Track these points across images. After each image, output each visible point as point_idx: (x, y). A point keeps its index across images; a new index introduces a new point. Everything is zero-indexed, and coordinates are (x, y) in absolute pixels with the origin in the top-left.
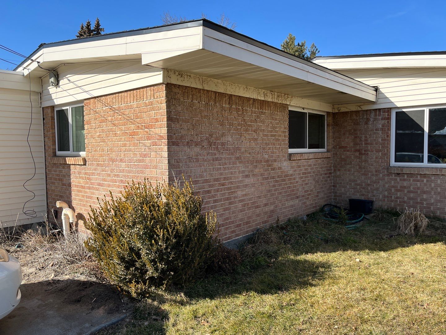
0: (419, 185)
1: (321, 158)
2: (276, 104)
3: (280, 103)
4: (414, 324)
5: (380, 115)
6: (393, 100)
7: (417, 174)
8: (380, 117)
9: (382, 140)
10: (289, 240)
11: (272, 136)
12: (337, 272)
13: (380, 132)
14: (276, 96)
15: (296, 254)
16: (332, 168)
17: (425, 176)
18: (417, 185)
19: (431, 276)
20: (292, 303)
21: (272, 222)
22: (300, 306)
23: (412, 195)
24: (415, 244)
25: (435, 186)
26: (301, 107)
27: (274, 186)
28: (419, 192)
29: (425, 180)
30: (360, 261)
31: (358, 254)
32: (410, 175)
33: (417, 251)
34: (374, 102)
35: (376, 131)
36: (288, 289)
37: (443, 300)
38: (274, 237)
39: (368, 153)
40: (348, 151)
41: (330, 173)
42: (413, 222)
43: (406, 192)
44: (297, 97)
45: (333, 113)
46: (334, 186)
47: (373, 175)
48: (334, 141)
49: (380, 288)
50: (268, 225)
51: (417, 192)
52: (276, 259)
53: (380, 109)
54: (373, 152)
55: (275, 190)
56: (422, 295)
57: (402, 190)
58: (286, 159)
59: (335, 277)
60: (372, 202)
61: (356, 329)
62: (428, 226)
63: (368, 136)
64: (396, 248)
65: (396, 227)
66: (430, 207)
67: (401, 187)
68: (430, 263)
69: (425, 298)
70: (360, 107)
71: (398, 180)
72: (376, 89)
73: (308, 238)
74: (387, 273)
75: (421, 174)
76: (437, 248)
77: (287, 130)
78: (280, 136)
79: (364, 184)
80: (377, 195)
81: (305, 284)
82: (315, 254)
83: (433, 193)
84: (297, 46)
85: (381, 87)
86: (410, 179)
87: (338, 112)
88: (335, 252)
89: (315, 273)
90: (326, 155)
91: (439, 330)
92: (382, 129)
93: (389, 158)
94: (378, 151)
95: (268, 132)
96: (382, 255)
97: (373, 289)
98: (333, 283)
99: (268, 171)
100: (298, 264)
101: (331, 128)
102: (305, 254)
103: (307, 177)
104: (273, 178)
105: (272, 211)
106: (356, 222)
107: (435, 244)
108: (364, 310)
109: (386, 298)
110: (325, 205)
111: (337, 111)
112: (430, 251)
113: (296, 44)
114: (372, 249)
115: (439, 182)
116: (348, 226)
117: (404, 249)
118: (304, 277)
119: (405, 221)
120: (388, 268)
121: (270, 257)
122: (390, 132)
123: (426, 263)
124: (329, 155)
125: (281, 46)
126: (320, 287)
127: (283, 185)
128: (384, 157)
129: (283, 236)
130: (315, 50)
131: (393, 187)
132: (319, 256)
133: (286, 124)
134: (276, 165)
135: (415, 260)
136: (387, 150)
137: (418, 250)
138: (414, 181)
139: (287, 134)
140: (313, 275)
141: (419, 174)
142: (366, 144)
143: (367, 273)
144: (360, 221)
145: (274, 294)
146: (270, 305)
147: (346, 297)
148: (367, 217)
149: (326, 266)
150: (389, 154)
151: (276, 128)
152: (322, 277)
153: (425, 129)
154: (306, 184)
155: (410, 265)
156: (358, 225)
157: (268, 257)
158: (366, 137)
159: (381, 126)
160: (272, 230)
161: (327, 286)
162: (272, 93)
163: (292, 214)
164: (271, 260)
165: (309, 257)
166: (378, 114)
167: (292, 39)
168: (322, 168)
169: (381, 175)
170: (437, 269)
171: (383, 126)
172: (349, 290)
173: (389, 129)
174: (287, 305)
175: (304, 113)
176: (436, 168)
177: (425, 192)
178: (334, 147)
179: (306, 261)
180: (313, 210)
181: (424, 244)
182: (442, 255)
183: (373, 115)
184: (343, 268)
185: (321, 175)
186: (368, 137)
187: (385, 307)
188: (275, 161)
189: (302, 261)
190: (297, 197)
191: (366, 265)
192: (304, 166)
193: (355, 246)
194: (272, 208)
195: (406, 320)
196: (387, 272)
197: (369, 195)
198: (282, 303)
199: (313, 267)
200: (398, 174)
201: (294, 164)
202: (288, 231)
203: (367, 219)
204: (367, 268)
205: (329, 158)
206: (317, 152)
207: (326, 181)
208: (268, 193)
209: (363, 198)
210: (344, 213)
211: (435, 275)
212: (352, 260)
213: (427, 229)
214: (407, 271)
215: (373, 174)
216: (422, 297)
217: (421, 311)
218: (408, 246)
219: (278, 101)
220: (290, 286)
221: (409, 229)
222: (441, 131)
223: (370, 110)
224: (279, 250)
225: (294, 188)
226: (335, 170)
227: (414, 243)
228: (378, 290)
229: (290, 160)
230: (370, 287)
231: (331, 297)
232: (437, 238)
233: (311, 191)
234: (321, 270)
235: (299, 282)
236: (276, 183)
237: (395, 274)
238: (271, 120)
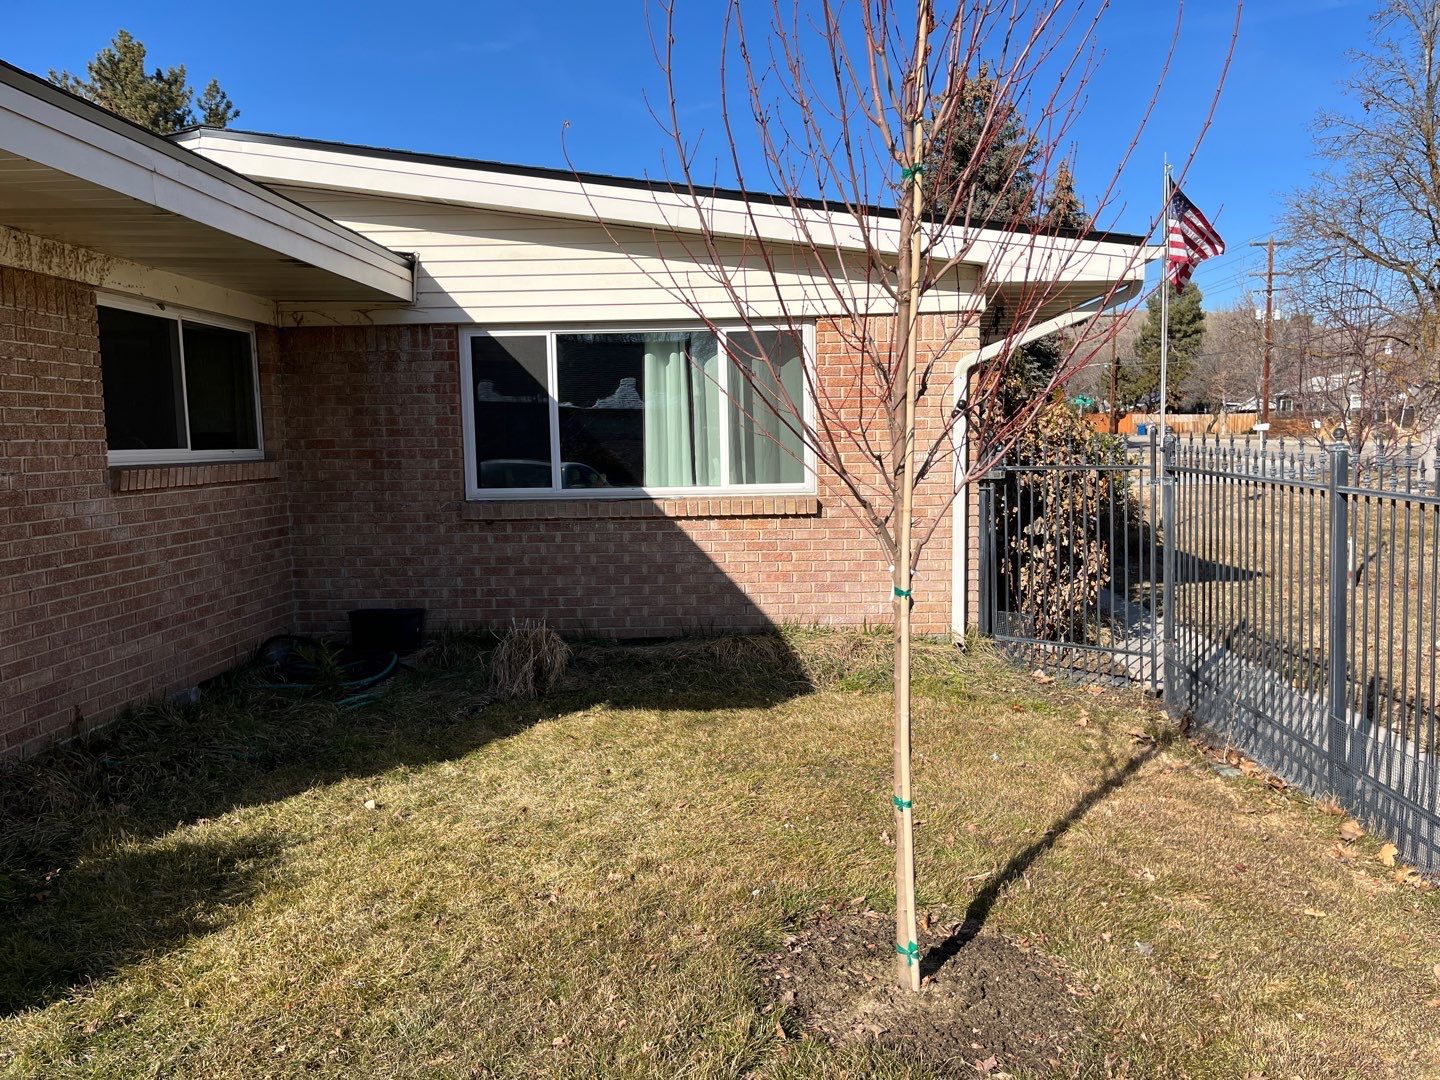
0: (543, 551)
1: (242, 482)
2: (37, 279)
3: (58, 279)
4: (520, 959)
5: (426, 344)
6: (460, 300)
7: (537, 519)
8: (430, 351)
9: (439, 421)
10: (125, 787)
11: (27, 400)
12: (299, 859)
13: (432, 397)
14: (35, 250)
15: (149, 834)
16: (288, 514)
17: (556, 524)
18: (538, 550)
19: (572, 805)
20: (121, 1016)
21: (53, 732)
22: (154, 1018)
23: (528, 581)
24: (537, 721)
25: (582, 552)
26: (150, 300)
27: (52, 593)
28: (545, 570)
29: (558, 536)
30: (378, 806)
31: (373, 786)
32: (521, 524)
33: (541, 739)
34: (406, 301)
35: (419, 392)
36: (108, 969)
37: (598, 867)
38: (56, 786)
39: (399, 463)
40: (337, 455)
41: (282, 532)
42: (532, 659)
43: (512, 573)
44: (131, 259)
45: (276, 328)
46: (296, 573)
47: (418, 529)
48: (288, 424)
49: (432, 875)
50: (32, 747)
51: (539, 572)
52: (65, 867)
53: (425, 327)
54: (413, 457)
55: (60, 608)
56: (546, 866)
57: (501, 569)
58: (97, 488)
59: (292, 880)
60: (419, 615)
61: (346, 1033)
62: (570, 664)
63: (397, 410)
64: (486, 742)
65: (487, 680)
66: (575, 611)
67: (499, 560)
68: (572, 767)
69: (552, 875)
70: (368, 314)
71: (491, 540)
72: (411, 262)
73: (199, 766)
74: (456, 826)
75: (547, 520)
76: (591, 721)
77: (96, 381)
78: (66, 401)
79: (392, 561)
80: (435, 591)
81: (178, 933)
82: (225, 817)
83: (579, 571)
84: (152, 79)
85: (424, 256)
86: (520, 536)
87: (295, 325)
88: (296, 793)
89: (219, 883)
90: (260, 471)
91: (585, 958)
92: (436, 388)
93: (460, 475)
94: (429, 455)
95: (10, 387)
96: (447, 772)
97: (412, 884)
98: (284, 900)
99: (21, 536)
100: (154, 867)
101: (273, 378)
102: (186, 823)
103: (194, 549)
104: (46, 561)
105: (49, 691)
106: (373, 684)
107: (586, 713)
108: (377, 962)
109: (448, 903)
110: (270, 641)
111: (290, 323)
112: (574, 733)
113: (150, 71)
114: (417, 761)
115: (592, 537)
116: (348, 700)
117: (507, 740)
118: (176, 910)
119: (510, 657)
120: (459, 808)
121: (40, 864)
122: (458, 396)
123: (561, 770)
124: (274, 469)
125: (90, 68)
126: (235, 928)
127: (91, 585)
128: (448, 473)
129: (99, 777)
130: (223, 106)
131: (477, 561)
132: (237, 820)
133: (92, 356)
134: (54, 511)
135: (536, 768)
136: (455, 453)
137: (544, 737)
138: (530, 539)
139: (97, 395)
140: (212, 893)
141: (542, 520)
142: (391, 433)
143: (394, 841)
144: (383, 679)
145: (48, 1004)
146: (29, 1052)
147: (321, 936)
148: (407, 661)
149: (264, 849)
150: (460, 465)
151: (45, 371)
152: (243, 892)
153: (550, 393)
154: (191, 575)
155: (519, 784)
156: (377, 692)
157: (32, 867)
158: (390, 411)
159: (432, 380)
160: (50, 763)
161: (260, 919)
162: (15, 237)
163: (139, 688)
164: (44, 878)
165: (201, 831)
166: (423, 341)
167: (134, 53)
168: (249, 514)
169: (442, 529)
170: (590, 781)
171: (438, 378)
172: (333, 909)
173: (457, 389)
174: (100, 1030)
175: (167, 320)
176: (584, 502)
177: (559, 570)
178: (289, 445)
179: (185, 849)
180: (220, 664)
181: (560, 716)
182: (601, 740)
183: (406, 341)
184: (320, 843)
185: (249, 539)
186: (397, 412)
187: (442, 933)
188: (50, 496)
189: (170, 852)
190: (158, 626)
191: (396, 814)
192: (177, 512)
193: (364, 759)
194: (48, 676)
195: (500, 954)
196: (456, 820)
197: (412, 593)
198: (81, 1028)
199: (211, 865)
200: (489, 523)
201: (135, 504)
202: (123, 753)
203: (405, 667)
204: (398, 824)
205: (276, 479)
206: (226, 462)
207: (269, 558)
208: (27, 621)
209: (392, 604)
210: (333, 660)
211: (582, 802)
212: (352, 809)
213: (566, 673)
214: (512, 805)
215: (419, 527)
216: (547, 872)
217: (542, 915)
218: (517, 732)
219: (46, 268)
220: (119, 954)
221: (520, 684)
222: (608, 399)
223: (398, 326)
224: (76, 832)
225: (139, 592)
226: (297, 521)
227: (531, 720)
228: (427, 882)
229: (116, 490)
230: (403, 881)
231: (271, 951)
232: (592, 693)
233: (214, 596)
234: (243, 866)
235: (155, 931)
236: (58, 581)
237: (477, 822)
238: (21, 339)
